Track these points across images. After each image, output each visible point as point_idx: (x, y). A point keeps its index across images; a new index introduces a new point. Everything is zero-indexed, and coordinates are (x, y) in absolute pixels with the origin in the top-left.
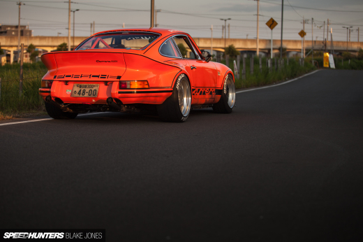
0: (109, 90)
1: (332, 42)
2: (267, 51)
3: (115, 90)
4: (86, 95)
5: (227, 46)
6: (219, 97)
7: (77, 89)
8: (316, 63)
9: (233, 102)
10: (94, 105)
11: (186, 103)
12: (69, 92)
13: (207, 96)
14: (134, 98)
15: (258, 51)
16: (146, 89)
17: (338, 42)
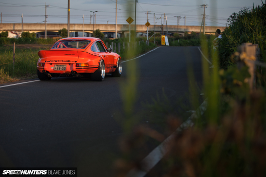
0: (71, 68)
1: (166, 25)
2: (121, 32)
3: (74, 68)
4: (61, 69)
5: (95, 30)
6: (115, 69)
7: (56, 67)
8: (156, 43)
9: (121, 71)
10: (64, 74)
11: (103, 72)
12: (52, 68)
13: (110, 68)
14: (83, 71)
15: (116, 32)
16: (88, 66)
17: (171, 26)
